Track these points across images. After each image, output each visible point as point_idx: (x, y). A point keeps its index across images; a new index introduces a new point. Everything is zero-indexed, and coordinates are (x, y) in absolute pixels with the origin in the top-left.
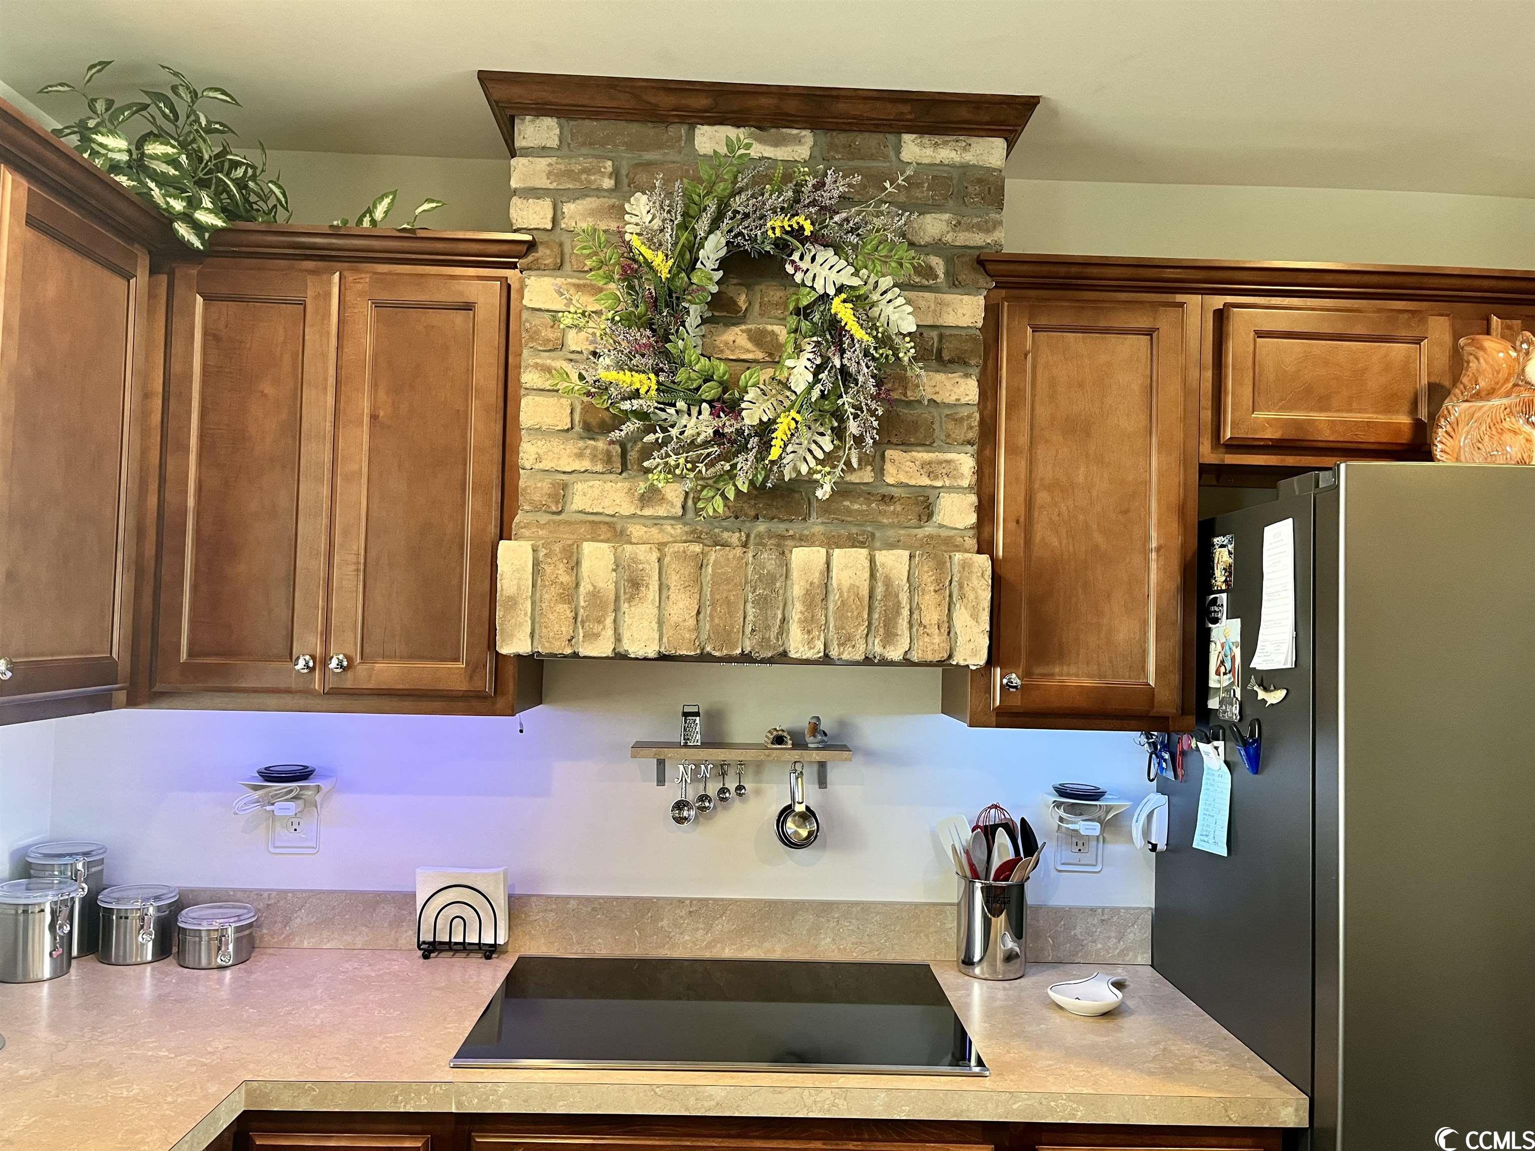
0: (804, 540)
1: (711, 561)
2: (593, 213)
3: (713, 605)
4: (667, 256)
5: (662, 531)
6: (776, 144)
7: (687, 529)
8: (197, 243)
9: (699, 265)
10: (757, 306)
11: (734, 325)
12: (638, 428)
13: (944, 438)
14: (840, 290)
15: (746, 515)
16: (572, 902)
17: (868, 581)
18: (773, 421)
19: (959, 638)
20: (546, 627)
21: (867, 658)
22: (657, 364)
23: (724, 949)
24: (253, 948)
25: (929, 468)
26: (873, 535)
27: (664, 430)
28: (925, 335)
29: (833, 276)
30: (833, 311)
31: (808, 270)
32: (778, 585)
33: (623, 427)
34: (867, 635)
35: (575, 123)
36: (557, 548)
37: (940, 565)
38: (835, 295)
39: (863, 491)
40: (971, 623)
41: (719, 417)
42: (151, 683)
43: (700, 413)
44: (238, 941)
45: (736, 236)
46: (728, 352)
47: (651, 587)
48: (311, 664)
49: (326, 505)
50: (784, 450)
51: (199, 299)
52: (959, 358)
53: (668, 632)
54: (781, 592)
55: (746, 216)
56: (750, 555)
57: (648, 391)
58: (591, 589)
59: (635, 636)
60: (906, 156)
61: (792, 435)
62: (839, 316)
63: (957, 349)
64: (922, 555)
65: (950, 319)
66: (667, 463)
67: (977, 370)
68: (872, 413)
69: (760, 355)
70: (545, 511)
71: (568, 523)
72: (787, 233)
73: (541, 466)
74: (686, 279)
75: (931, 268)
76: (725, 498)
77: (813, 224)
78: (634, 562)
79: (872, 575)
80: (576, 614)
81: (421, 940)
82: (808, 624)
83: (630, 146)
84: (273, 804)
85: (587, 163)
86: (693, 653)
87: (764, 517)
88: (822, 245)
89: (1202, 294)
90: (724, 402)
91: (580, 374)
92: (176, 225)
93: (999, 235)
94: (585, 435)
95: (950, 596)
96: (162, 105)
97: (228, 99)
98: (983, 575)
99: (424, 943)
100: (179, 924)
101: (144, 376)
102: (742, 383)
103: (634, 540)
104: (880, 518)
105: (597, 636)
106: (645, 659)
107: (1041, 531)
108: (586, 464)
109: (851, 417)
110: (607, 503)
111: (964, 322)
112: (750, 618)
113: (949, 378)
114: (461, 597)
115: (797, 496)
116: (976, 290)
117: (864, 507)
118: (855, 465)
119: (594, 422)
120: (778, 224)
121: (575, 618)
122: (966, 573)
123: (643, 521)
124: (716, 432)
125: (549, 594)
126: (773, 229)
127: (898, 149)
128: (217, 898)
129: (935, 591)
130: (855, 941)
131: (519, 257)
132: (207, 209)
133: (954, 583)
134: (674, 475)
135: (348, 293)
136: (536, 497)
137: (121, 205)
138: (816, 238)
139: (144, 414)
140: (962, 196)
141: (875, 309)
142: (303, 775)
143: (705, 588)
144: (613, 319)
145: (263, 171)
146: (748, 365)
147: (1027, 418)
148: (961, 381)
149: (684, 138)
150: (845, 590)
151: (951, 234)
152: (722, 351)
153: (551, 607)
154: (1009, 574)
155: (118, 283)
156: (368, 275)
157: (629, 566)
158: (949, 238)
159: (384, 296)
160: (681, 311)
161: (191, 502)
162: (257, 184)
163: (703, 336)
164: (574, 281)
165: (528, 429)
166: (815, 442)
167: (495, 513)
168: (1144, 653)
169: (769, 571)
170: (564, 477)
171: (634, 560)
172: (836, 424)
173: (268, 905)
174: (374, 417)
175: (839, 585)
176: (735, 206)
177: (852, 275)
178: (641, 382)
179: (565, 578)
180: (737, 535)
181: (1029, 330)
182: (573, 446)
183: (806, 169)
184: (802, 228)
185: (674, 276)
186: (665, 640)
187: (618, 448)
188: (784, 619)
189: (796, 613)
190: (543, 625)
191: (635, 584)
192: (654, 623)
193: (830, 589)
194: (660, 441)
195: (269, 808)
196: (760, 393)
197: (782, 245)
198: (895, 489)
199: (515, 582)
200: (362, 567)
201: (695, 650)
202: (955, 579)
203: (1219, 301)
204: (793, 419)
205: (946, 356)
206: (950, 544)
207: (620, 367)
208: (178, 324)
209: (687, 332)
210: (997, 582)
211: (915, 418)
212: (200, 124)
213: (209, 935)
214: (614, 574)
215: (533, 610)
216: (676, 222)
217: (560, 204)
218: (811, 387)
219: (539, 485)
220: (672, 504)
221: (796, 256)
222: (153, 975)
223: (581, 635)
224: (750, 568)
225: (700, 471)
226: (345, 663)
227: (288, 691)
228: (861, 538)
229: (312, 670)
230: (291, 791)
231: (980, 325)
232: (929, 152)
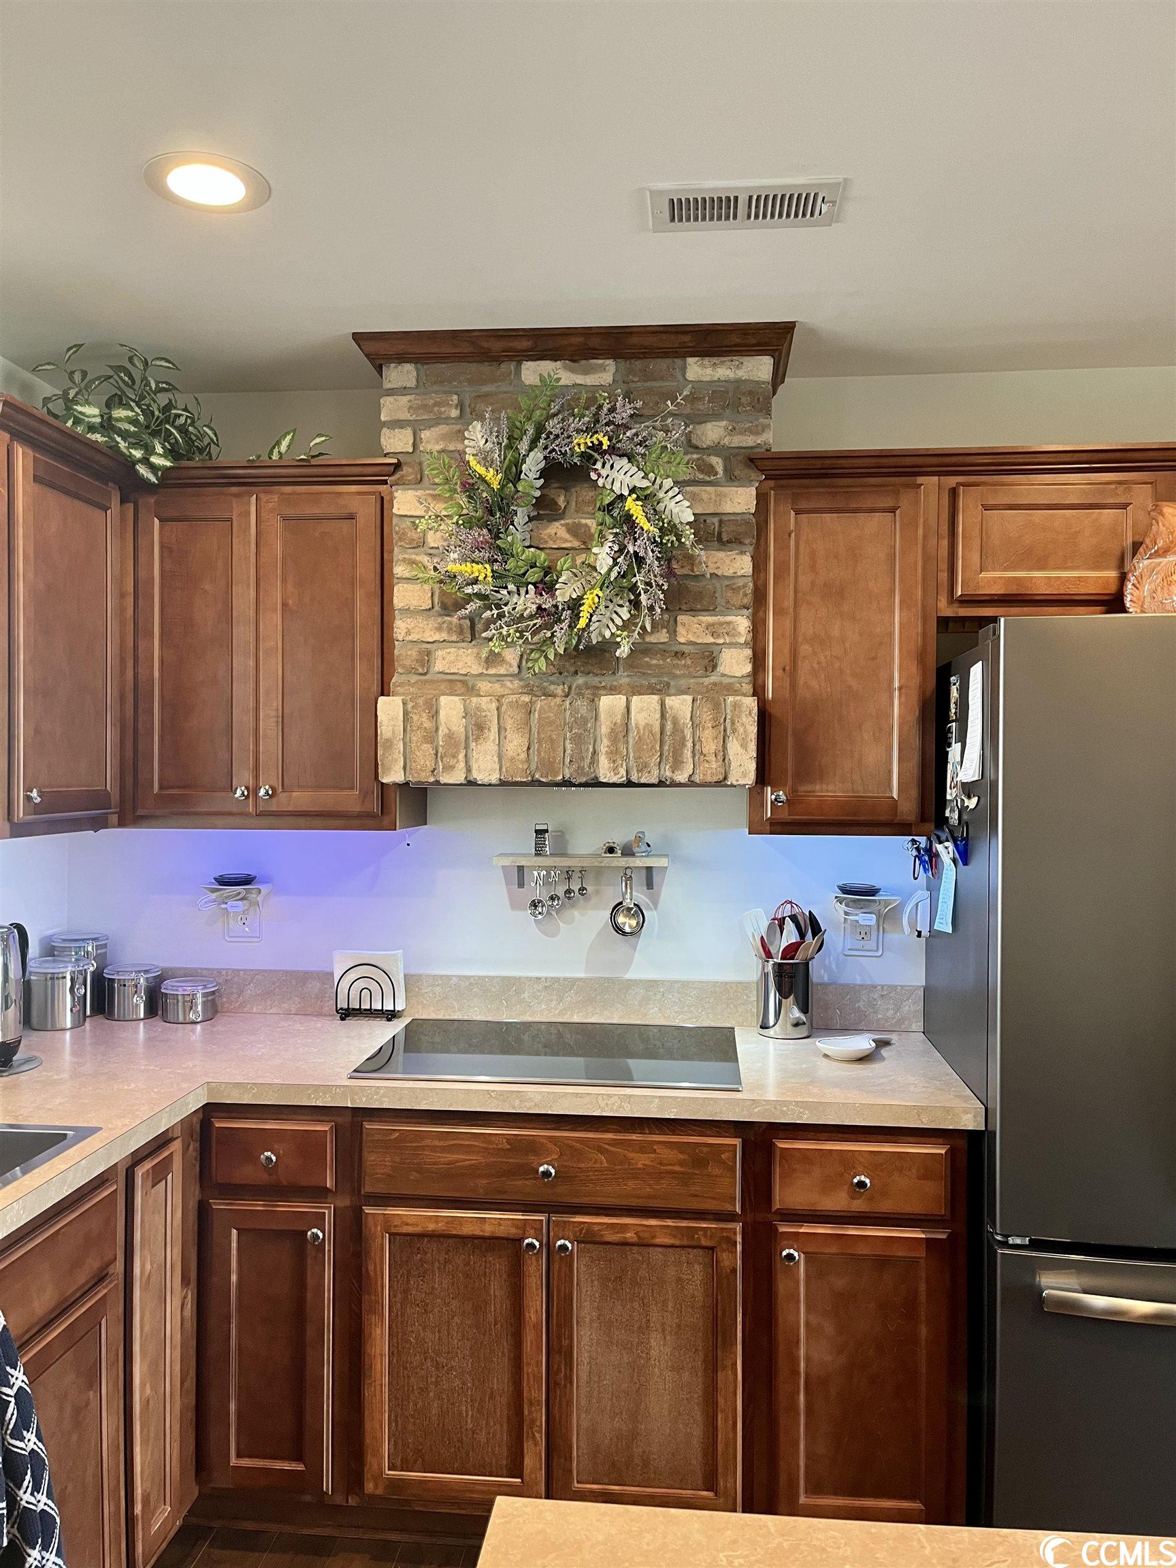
0: (613, 690)
1: (538, 708)
2: (444, 437)
3: (539, 742)
4: (497, 471)
5: (503, 686)
6: (586, 372)
7: (521, 683)
8: (153, 479)
9: (523, 476)
10: (573, 504)
11: (556, 520)
12: (479, 607)
13: (724, 604)
14: (633, 490)
15: (568, 671)
16: (454, 978)
17: (659, 720)
18: (580, 598)
19: (733, 763)
20: (414, 762)
21: (660, 781)
22: (492, 556)
23: (572, 1015)
24: (216, 1012)
25: (712, 629)
26: (668, 684)
27: (498, 607)
28: (708, 521)
29: (627, 479)
30: (626, 509)
31: (608, 476)
32: (589, 725)
33: (468, 606)
34: (660, 763)
35: (428, 366)
36: (421, 701)
37: (717, 706)
38: (629, 495)
39: (660, 649)
40: (740, 750)
41: (541, 595)
42: (135, 808)
43: (527, 592)
44: (204, 1003)
45: (550, 452)
46: (551, 542)
47: (492, 729)
48: (246, 793)
49: (252, 672)
50: (590, 620)
51: (156, 521)
52: (736, 539)
53: (506, 764)
54: (592, 731)
55: (557, 436)
56: (568, 703)
57: (485, 578)
58: (447, 732)
59: (481, 767)
60: (690, 375)
61: (596, 608)
62: (631, 512)
63: (734, 531)
64: (702, 699)
65: (728, 508)
66: (501, 633)
67: (751, 548)
68: (660, 587)
69: (576, 544)
70: (415, 673)
71: (432, 682)
72: (589, 448)
73: (410, 638)
74: (513, 488)
75: (712, 467)
76: (546, 657)
77: (610, 439)
78: (479, 711)
79: (663, 716)
80: (437, 752)
81: (339, 1007)
82: (613, 754)
83: (471, 382)
84: (226, 903)
85: (438, 398)
86: (525, 780)
87: (582, 672)
88: (617, 455)
89: (939, 476)
90: (545, 584)
91: (434, 567)
92: (137, 467)
93: (768, 438)
94: (442, 613)
95: (725, 730)
96: (122, 375)
97: (170, 365)
98: (750, 714)
99: (341, 1009)
100: (163, 991)
101: (119, 582)
102: (559, 568)
103: (482, 694)
104: (674, 671)
105: (453, 767)
106: (490, 785)
107: (803, 676)
108: (444, 636)
109: (642, 592)
110: (461, 664)
111: (739, 509)
112: (568, 752)
113: (727, 556)
114: (354, 740)
115: (607, 655)
116: (746, 482)
117: (661, 662)
118: (649, 630)
119: (449, 602)
120: (582, 441)
121: (436, 755)
122: (737, 712)
123: (489, 678)
124: (539, 608)
125: (416, 737)
126: (579, 445)
127: (684, 369)
128: (190, 974)
129: (713, 727)
130: (677, 1010)
131: (389, 476)
132: (159, 454)
133: (728, 721)
134: (506, 642)
135: (262, 511)
136: (408, 662)
137: (98, 457)
138: (613, 450)
139: (121, 610)
140: (735, 405)
141: (660, 504)
142: (246, 881)
143: (533, 728)
144: (457, 522)
145: (198, 419)
146: (567, 552)
147: (792, 586)
148: (738, 557)
149: (513, 372)
150: (641, 728)
151: (727, 438)
152: (546, 542)
153: (418, 747)
154: (775, 711)
155: (99, 514)
156: (277, 496)
157: (475, 714)
158: (726, 441)
159: (290, 512)
160: (511, 513)
161: (156, 674)
162: (195, 428)
163: (531, 530)
164: (431, 492)
165: (400, 609)
166: (615, 612)
167: (376, 677)
168: (890, 772)
169: (582, 716)
170: (429, 646)
171: (478, 708)
172: (632, 597)
173: (226, 980)
174: (284, 605)
175: (636, 724)
176: (549, 429)
177: (643, 478)
178: (479, 571)
179: (428, 724)
180: (561, 687)
181: (793, 513)
182: (432, 623)
183: (606, 394)
184: (601, 443)
185: (503, 487)
186: (504, 770)
187: (468, 622)
188: (594, 752)
189: (604, 746)
190: (412, 760)
191: (480, 728)
192: (495, 757)
193: (630, 727)
194: (495, 616)
195: (223, 906)
196: (571, 574)
197: (588, 458)
198: (685, 646)
199: (391, 728)
200: (280, 720)
201: (527, 778)
202: (728, 717)
203: (952, 481)
204: (597, 595)
205: (725, 537)
206: (730, 689)
207: (464, 559)
208: (142, 542)
209: (517, 530)
210: (764, 718)
211: (701, 589)
212: (151, 388)
213: (184, 998)
214: (464, 720)
215: (405, 749)
216: (503, 444)
217: (419, 432)
218: (610, 570)
219: (409, 653)
220: (510, 665)
221: (598, 466)
222: (145, 1027)
223: (441, 767)
224: (568, 713)
225: (527, 638)
226: (270, 792)
227: (230, 814)
228: (658, 687)
229: (247, 797)
230: (239, 893)
231: (753, 511)
232: (709, 371)
